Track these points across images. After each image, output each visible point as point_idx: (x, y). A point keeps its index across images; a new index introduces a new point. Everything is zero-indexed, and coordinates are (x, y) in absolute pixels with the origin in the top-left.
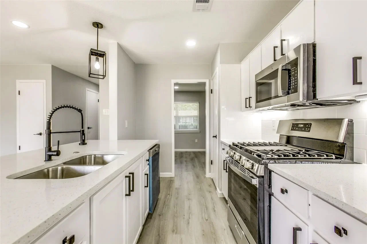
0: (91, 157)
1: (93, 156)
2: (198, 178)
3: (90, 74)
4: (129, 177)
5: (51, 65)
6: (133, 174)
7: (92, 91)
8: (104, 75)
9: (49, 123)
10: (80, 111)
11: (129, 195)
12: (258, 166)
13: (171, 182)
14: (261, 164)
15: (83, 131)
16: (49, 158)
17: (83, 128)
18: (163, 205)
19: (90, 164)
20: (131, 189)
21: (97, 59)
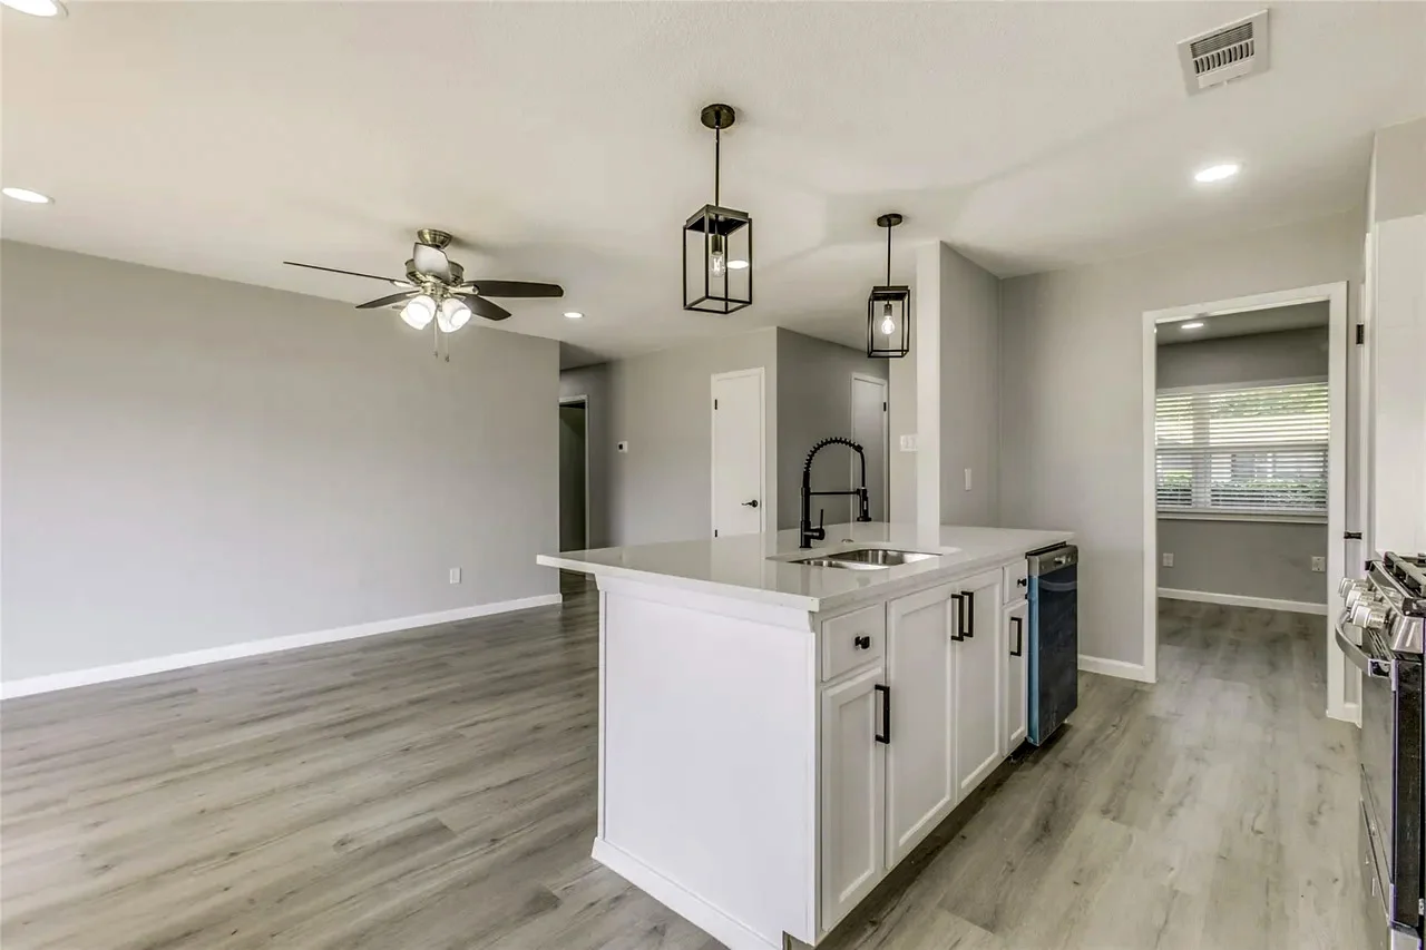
0: (877, 555)
1: (880, 553)
2: (1276, 711)
3: (873, 351)
4: (961, 599)
5: (775, 328)
6: (971, 595)
7: (869, 378)
8: (905, 348)
9: (807, 475)
10: (859, 449)
11: (960, 639)
12: (1410, 624)
13: (1136, 696)
14: (1411, 615)
15: (865, 491)
16: (806, 544)
17: (863, 485)
18: (1087, 746)
19: (875, 561)
20: (966, 630)
21: (888, 309)
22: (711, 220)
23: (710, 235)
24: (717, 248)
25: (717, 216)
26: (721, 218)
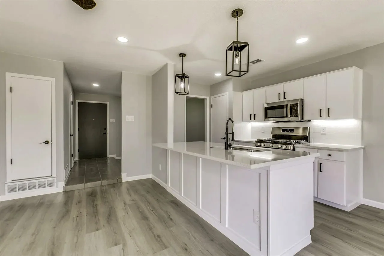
5: (63, 62)
22: (235, 47)
23: (235, 52)
24: (237, 56)
25: (237, 45)
26: (239, 45)
